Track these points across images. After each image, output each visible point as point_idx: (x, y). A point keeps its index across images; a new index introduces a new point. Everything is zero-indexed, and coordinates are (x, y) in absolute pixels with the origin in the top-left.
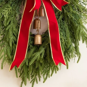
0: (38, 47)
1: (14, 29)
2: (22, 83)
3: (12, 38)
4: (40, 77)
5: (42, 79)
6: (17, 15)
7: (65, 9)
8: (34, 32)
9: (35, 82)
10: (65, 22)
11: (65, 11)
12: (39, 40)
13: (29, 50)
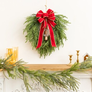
0: (46, 41)
1: (37, 35)
2: (41, 56)
3: (36, 38)
4: (47, 53)
5: (49, 54)
6: (38, 29)
8: (45, 35)
9: (46, 56)
12: (46, 38)
13: (43, 42)
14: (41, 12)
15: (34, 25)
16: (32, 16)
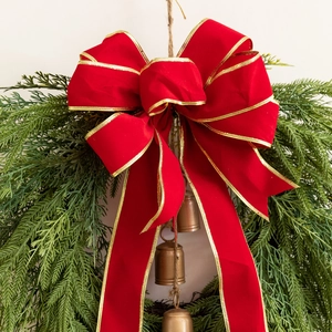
1: (81, 298)
7: (280, 202)
10: (283, 252)
11: (281, 211)
14: (119, 47)
15: (48, 191)
16: (26, 95)
